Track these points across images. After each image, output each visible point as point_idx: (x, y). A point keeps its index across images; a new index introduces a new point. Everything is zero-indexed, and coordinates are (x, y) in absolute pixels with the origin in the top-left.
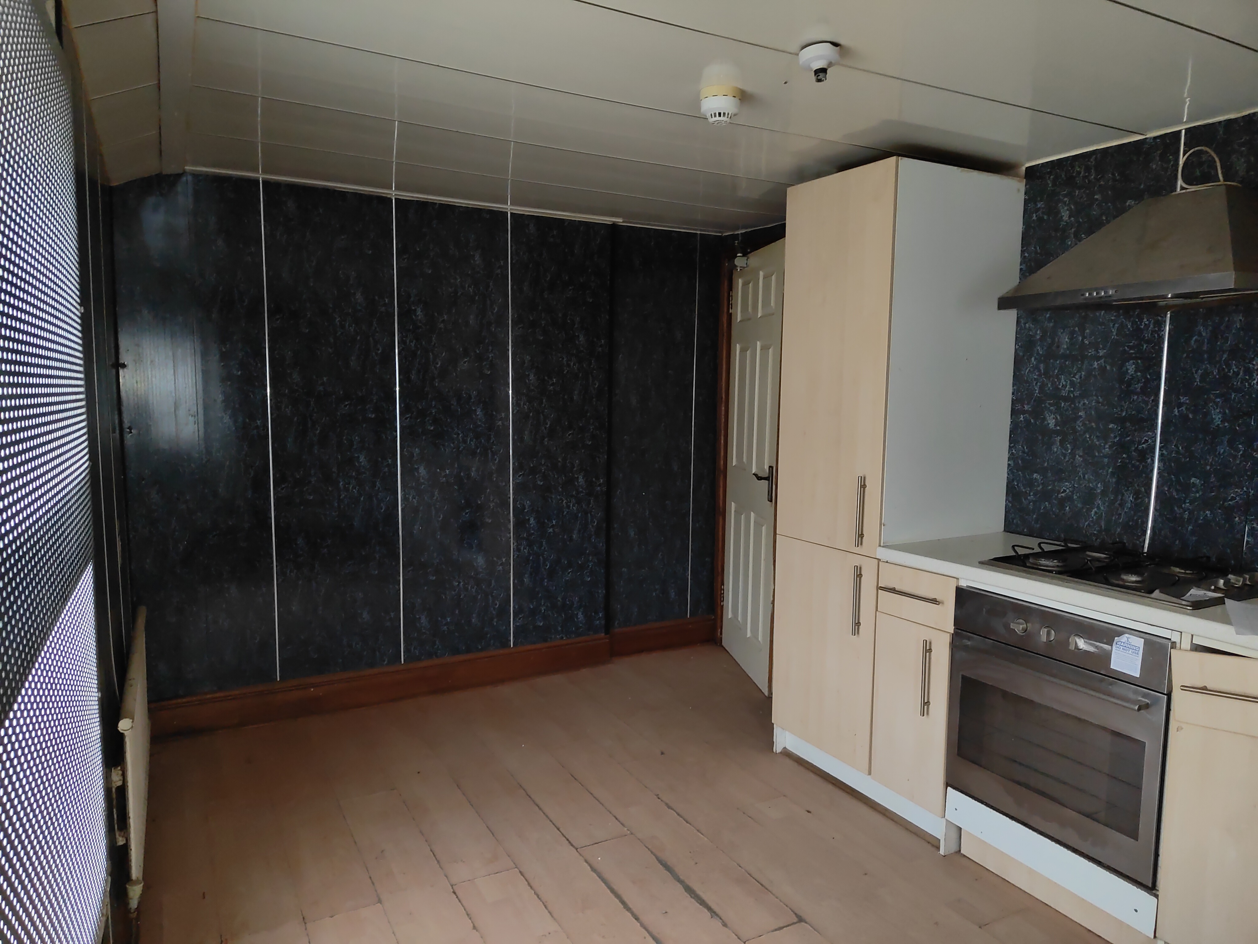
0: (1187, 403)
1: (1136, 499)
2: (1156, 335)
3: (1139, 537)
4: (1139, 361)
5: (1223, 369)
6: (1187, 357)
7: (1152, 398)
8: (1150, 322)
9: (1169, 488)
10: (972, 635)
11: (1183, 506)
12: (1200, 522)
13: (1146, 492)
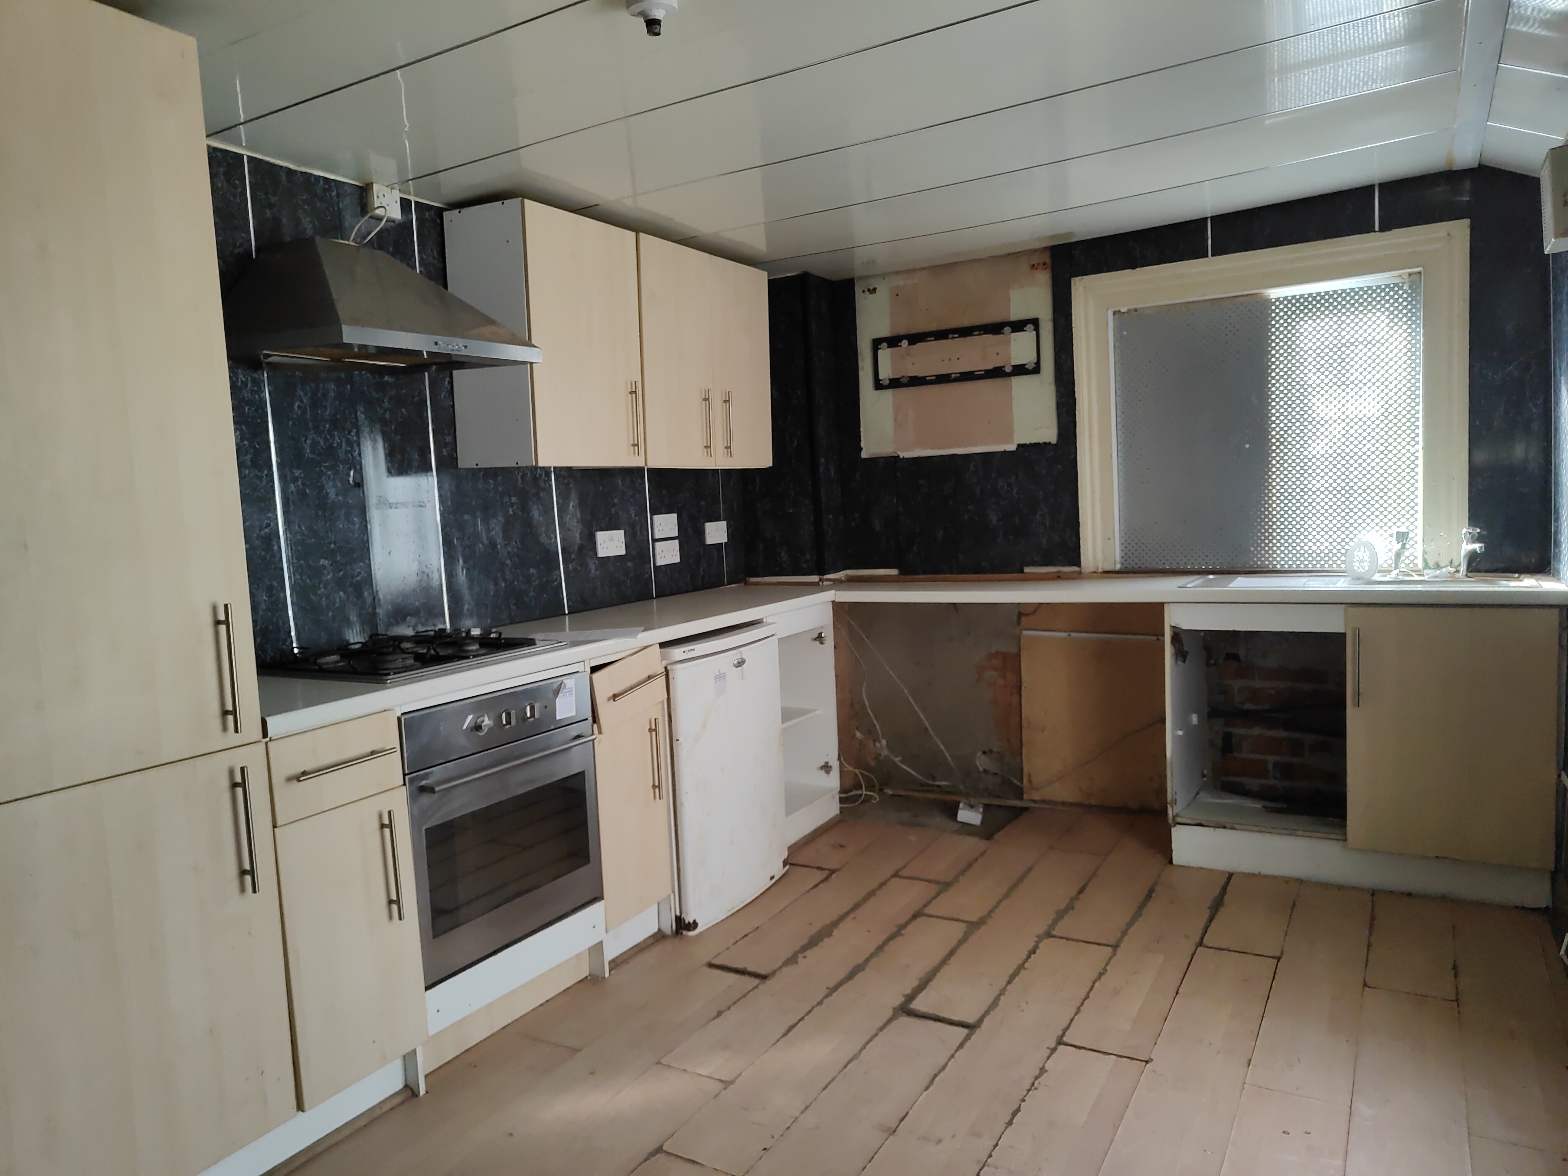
0: (301, 478)
1: (270, 597)
2: (257, 396)
3: (284, 641)
4: (244, 427)
5: (328, 440)
6: (294, 424)
7: (266, 472)
8: (247, 379)
9: (301, 576)
10: (425, 771)
11: (319, 592)
12: (337, 605)
13: (282, 588)
